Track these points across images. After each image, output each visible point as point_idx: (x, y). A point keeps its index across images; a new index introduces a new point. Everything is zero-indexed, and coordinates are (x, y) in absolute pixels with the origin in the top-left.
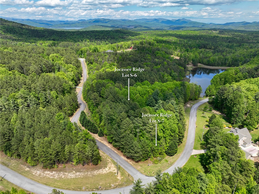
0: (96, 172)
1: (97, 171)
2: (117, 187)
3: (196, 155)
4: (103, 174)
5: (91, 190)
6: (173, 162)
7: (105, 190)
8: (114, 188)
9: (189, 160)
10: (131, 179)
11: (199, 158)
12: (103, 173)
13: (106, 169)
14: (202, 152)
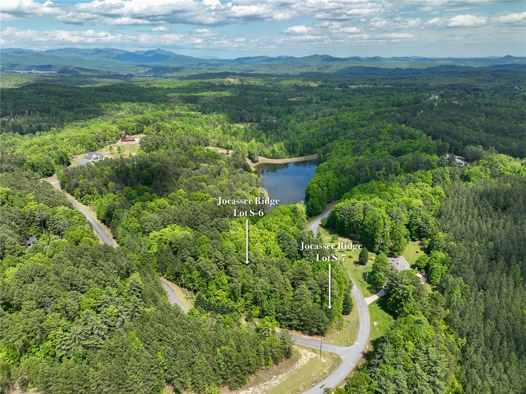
0: (298, 366)
1: (298, 364)
2: (331, 371)
3: (373, 303)
4: (305, 365)
5: (310, 387)
6: (358, 320)
7: (324, 379)
8: (330, 374)
9: (370, 311)
10: (335, 356)
11: (378, 306)
12: (305, 363)
13: (303, 357)
14: (375, 297)
